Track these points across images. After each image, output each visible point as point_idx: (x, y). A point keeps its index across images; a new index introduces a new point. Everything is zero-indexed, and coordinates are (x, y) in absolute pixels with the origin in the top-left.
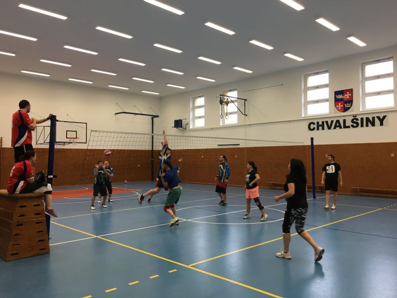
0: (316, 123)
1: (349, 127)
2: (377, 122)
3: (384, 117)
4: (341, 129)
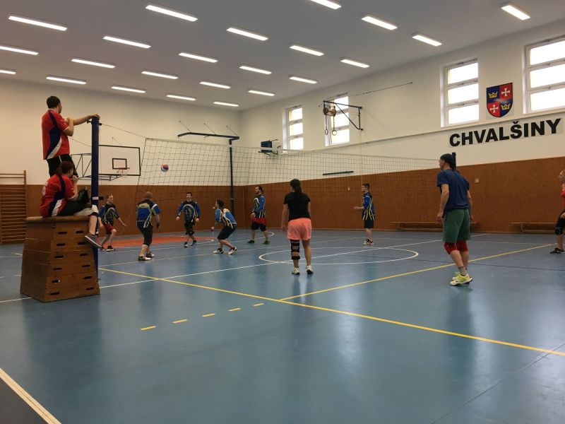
0: (461, 136)
1: (507, 138)
2: (548, 128)
3: (558, 121)
4: (496, 142)
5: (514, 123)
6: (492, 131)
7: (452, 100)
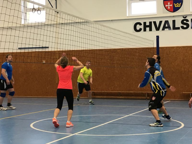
0: (143, 24)
4: (170, 31)
5: (184, 17)
6: (167, 22)
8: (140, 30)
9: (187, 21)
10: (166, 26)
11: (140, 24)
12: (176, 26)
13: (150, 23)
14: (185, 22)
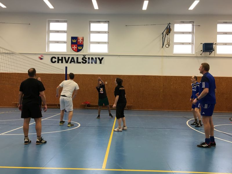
0: (57, 58)
1: (80, 63)
2: (98, 61)
3: (102, 58)
4: (75, 64)
5: (84, 56)
6: (73, 58)
7: (51, 39)
8: (55, 62)
9: (86, 58)
10: (73, 61)
11: (55, 58)
12: (79, 61)
13: (62, 58)
14: (84, 59)
